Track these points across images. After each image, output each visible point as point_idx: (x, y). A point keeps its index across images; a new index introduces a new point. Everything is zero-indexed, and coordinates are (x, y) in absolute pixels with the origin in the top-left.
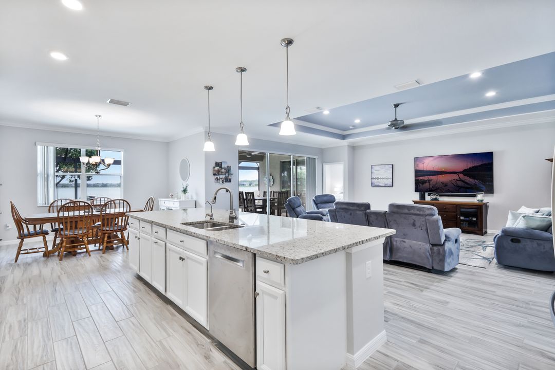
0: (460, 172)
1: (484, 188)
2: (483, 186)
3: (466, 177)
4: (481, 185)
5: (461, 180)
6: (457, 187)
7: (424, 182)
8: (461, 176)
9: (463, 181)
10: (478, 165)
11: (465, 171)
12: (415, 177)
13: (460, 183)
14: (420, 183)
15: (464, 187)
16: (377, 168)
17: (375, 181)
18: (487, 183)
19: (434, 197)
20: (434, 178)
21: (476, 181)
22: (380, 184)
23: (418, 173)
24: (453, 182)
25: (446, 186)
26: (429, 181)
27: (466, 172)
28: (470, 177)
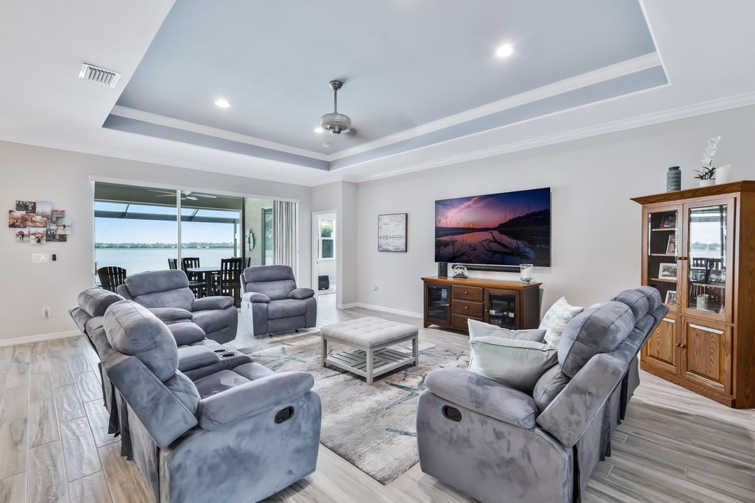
0: (495, 229)
1: (532, 254)
2: (530, 251)
3: (504, 237)
4: (527, 250)
5: (496, 241)
6: (490, 251)
7: (447, 244)
8: (496, 233)
9: (499, 243)
10: (522, 215)
11: (502, 225)
12: (436, 237)
13: (495, 246)
14: (442, 245)
15: (499, 253)
16: (386, 219)
17: (383, 241)
18: (538, 246)
19: (459, 271)
20: (458, 238)
21: (519, 242)
22: (391, 248)
23: (440, 231)
24: (485, 244)
25: (475, 250)
26: (453, 242)
27: (503, 228)
28: (509, 237)
